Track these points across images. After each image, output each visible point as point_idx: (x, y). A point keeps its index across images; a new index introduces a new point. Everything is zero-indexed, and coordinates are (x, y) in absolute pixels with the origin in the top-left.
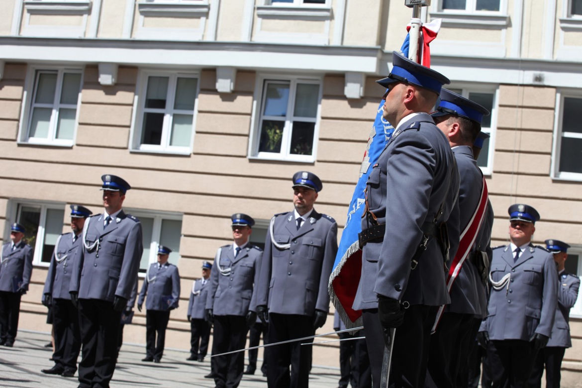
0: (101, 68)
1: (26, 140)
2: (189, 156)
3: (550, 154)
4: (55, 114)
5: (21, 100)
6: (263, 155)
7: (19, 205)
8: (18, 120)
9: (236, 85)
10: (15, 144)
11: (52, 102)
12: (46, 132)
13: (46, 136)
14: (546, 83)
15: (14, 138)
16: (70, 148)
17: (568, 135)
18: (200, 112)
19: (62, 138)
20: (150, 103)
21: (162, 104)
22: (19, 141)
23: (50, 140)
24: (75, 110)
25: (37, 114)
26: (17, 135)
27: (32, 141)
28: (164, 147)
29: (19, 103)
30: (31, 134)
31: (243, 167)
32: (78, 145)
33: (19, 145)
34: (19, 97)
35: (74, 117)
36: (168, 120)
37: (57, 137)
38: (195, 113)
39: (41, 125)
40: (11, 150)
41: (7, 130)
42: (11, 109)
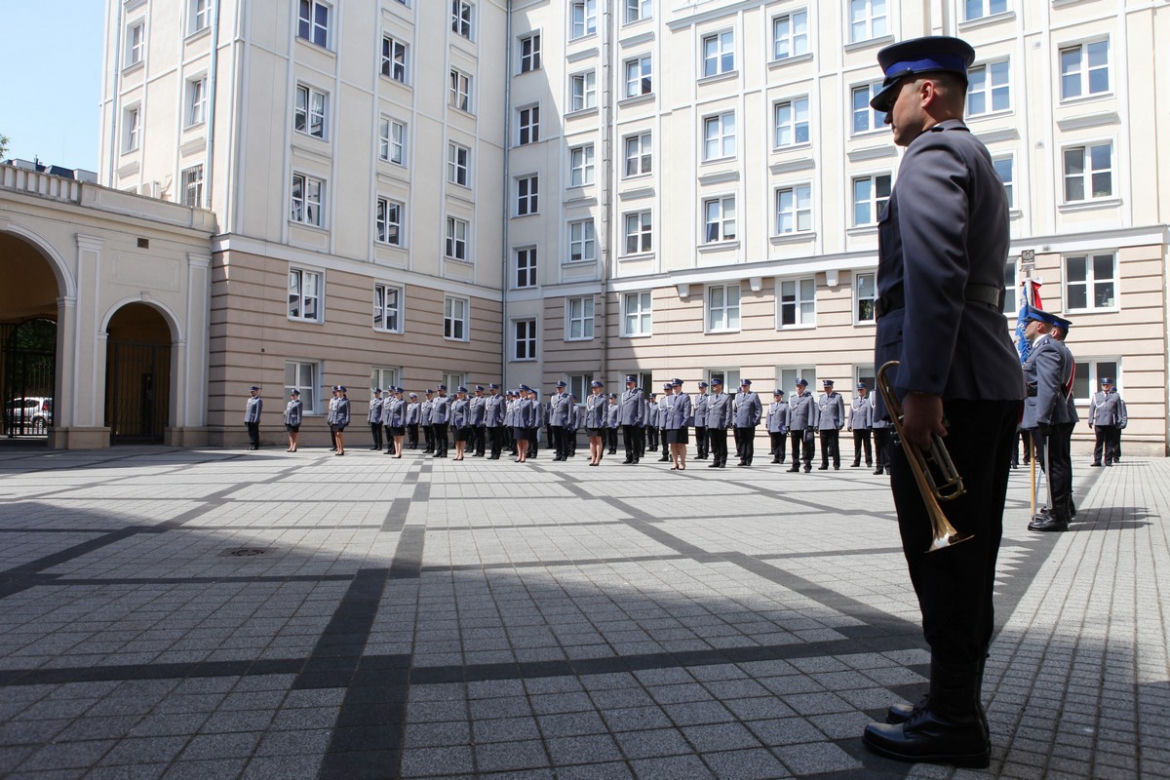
0: (751, 281)
1: (709, 331)
2: (814, 329)
3: (1060, 298)
4: (725, 315)
5: (703, 307)
6: (863, 323)
7: (709, 371)
8: (703, 320)
9: (840, 279)
10: (702, 334)
11: (722, 305)
12: (721, 326)
14: (1052, 250)
15: (702, 331)
16: (739, 332)
17: (1073, 283)
18: (818, 300)
19: (733, 328)
20: (785, 299)
21: (792, 298)
22: (705, 332)
23: (724, 329)
24: (738, 309)
25: (714, 316)
26: (703, 329)
27: (713, 331)
28: (797, 325)
29: (701, 309)
30: (711, 327)
31: (851, 331)
32: (744, 330)
33: (705, 335)
34: (701, 305)
35: (738, 313)
36: (798, 311)
37: (729, 327)
38: (815, 301)
39: (717, 323)
40: (701, 338)
41: (697, 326)
42: (698, 314)
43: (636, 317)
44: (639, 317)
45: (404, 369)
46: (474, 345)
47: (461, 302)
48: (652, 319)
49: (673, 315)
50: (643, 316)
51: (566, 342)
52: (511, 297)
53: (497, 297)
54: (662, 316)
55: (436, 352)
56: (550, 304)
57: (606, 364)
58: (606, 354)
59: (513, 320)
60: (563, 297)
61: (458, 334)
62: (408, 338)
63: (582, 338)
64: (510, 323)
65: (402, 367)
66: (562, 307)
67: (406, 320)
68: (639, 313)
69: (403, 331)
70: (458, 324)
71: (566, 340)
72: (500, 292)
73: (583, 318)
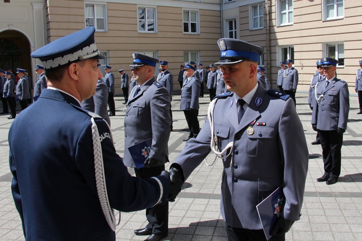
1: (326, 19)
4: (335, 6)
5: (321, 4)
7: (327, 45)
8: (321, 12)
10: (322, 21)
11: (334, 2)
12: (333, 14)
13: (333, 16)
15: (321, 19)
16: (343, 19)
19: (340, 16)
22: (323, 20)
23: (335, 17)
24: (343, 3)
25: (329, 9)
26: (322, 18)
27: (328, 19)
29: (321, 5)
30: (328, 17)
32: (345, 17)
33: (323, 22)
34: (320, 3)
35: (342, 6)
37: (337, 16)
39: (331, 11)
40: (320, 24)
41: (318, 17)
42: (318, 8)
43: (285, 13)
44: (287, 14)
45: (159, 51)
46: (203, 36)
47: (194, 13)
48: (293, 14)
49: (304, 11)
50: (289, 13)
51: (250, 31)
52: (225, 7)
53: (217, 8)
54: (298, 12)
55: (179, 41)
56: (243, 9)
57: (270, 43)
58: (270, 37)
59: (227, 20)
60: (248, 5)
61: (194, 30)
62: (160, 35)
63: (259, 28)
64: (224, 22)
65: (158, 51)
66: (248, 11)
67: (158, 25)
68: (287, 11)
69: (157, 31)
70: (193, 26)
71: (250, 29)
72: (219, 5)
73: (259, 16)
